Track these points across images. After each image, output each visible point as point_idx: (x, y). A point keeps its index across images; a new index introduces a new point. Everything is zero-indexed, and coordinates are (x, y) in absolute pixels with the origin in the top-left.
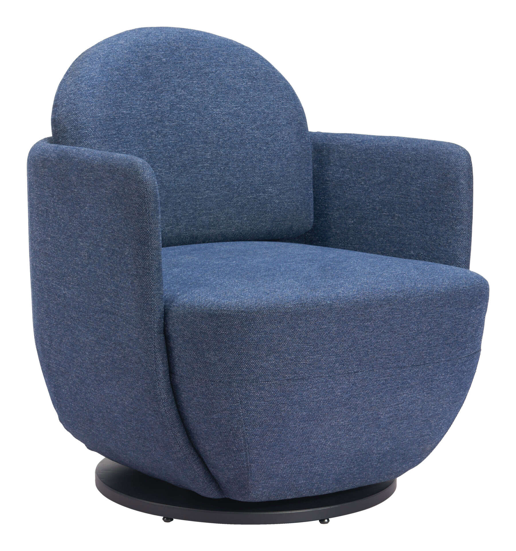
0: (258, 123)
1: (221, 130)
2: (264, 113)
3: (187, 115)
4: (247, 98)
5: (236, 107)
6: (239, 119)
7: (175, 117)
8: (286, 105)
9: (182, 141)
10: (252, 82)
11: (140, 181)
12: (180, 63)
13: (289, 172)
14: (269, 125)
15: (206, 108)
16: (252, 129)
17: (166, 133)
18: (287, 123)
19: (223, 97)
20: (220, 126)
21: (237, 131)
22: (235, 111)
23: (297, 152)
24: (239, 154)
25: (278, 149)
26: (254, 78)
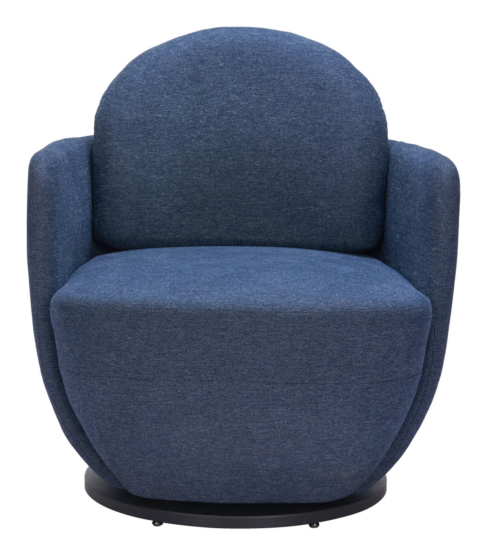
0: (317, 135)
1: (274, 139)
2: (325, 125)
3: (238, 121)
4: (309, 108)
5: (295, 116)
6: (297, 129)
7: (223, 123)
8: (351, 119)
9: (228, 147)
10: (317, 92)
12: (241, 68)
13: (344, 188)
14: (328, 138)
15: (261, 115)
16: (310, 141)
17: (210, 138)
18: (349, 138)
19: (282, 105)
20: (274, 134)
21: (292, 141)
22: (293, 121)
23: (356, 168)
24: (292, 164)
25: (335, 164)
26: (321, 88)
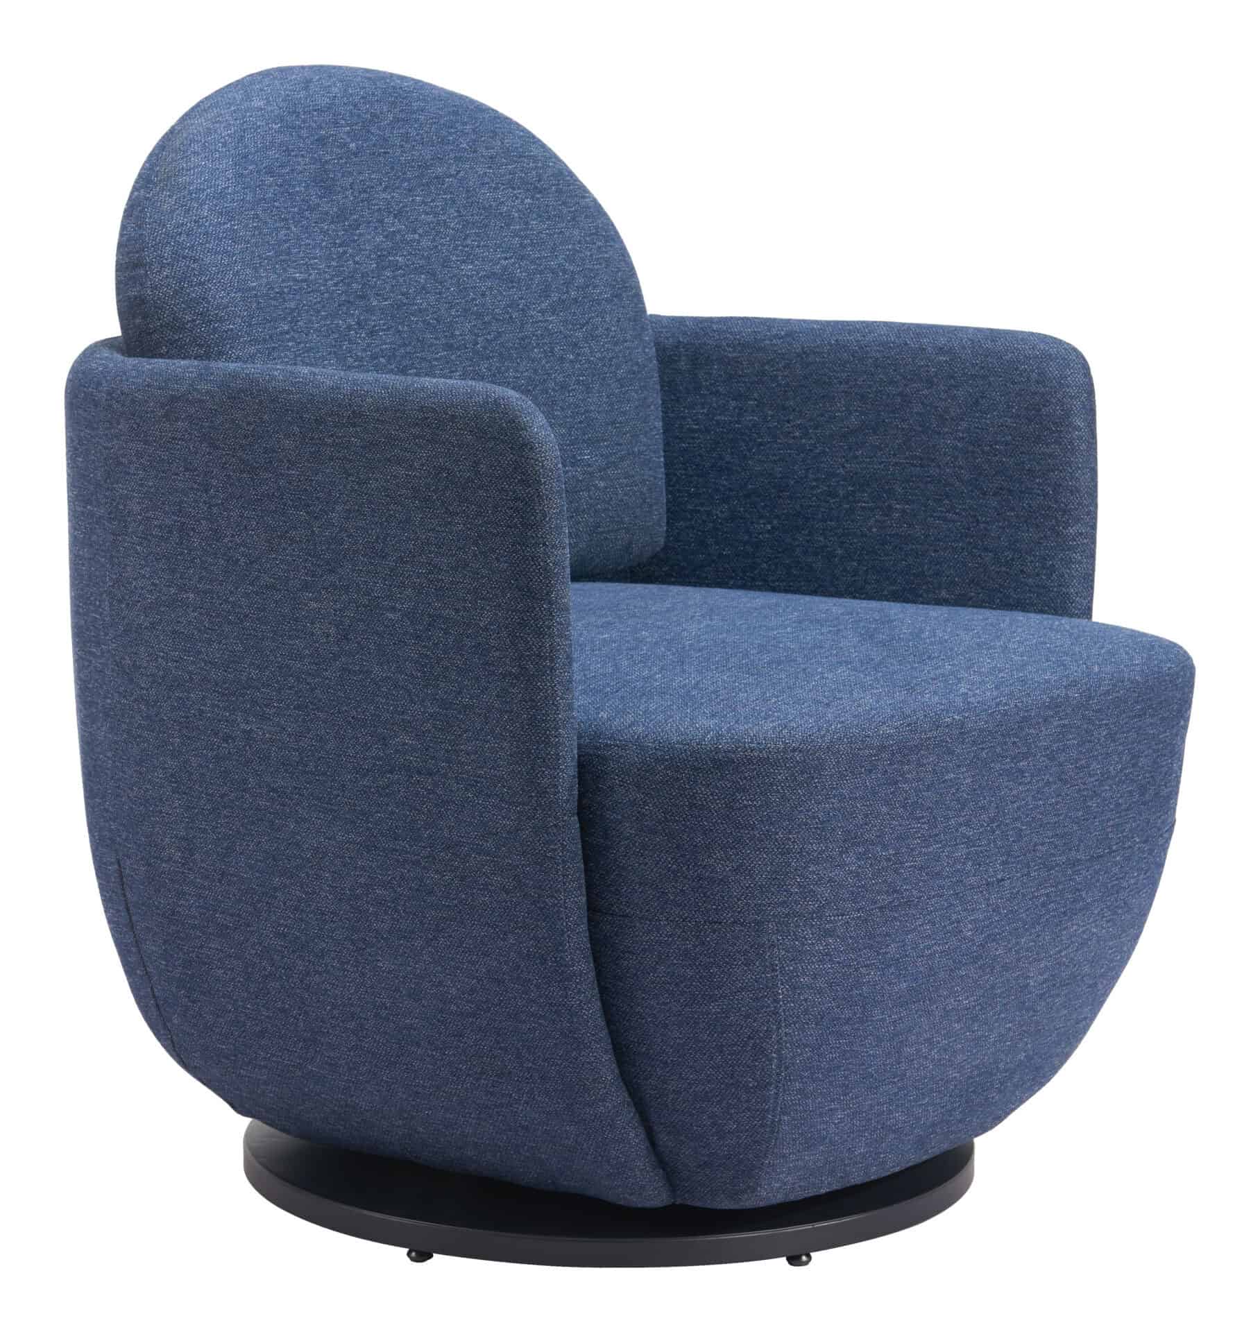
0: (555, 297)
1: (479, 316)
2: (565, 271)
3: (410, 279)
4: (526, 237)
5: (506, 259)
6: (513, 287)
7: (388, 288)
8: (606, 252)
9: (405, 345)
10: (532, 198)
11: (526, 445)
12: (385, 153)
13: (624, 413)
14: (576, 300)
15: (445, 263)
16: (542, 312)
18: (613, 296)
19: (477, 235)
20: (476, 305)
21: (511, 317)
22: (505, 268)
23: (637, 364)
24: (517, 371)
25: (599, 359)
26: (537, 188)
